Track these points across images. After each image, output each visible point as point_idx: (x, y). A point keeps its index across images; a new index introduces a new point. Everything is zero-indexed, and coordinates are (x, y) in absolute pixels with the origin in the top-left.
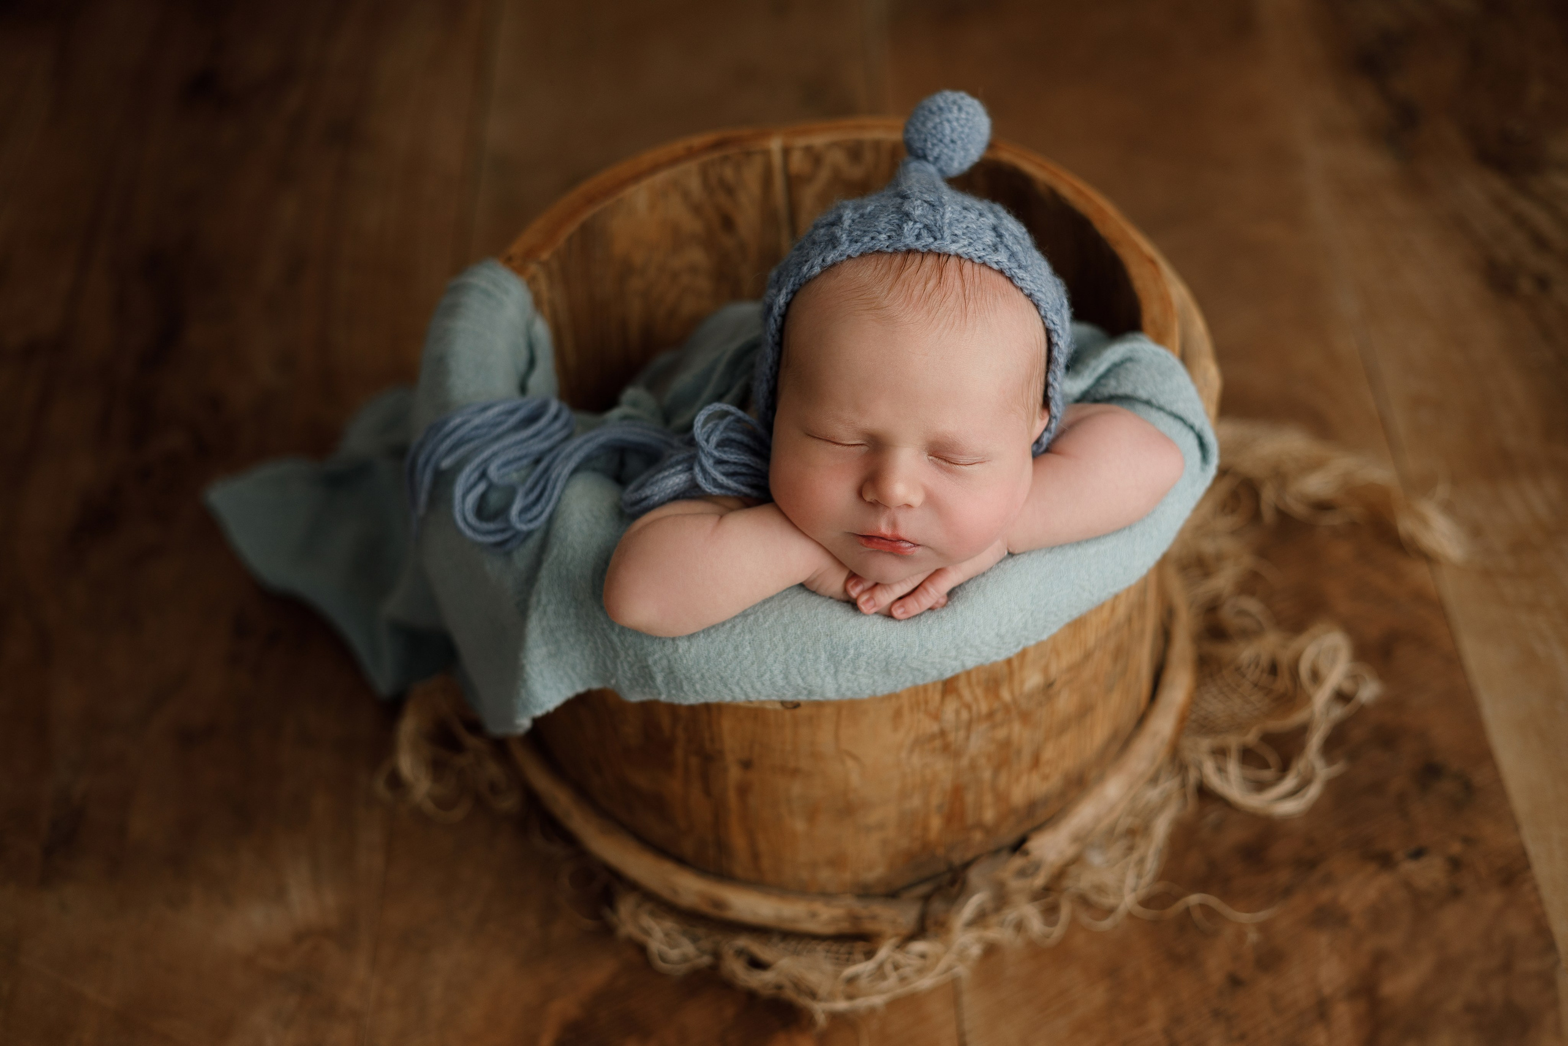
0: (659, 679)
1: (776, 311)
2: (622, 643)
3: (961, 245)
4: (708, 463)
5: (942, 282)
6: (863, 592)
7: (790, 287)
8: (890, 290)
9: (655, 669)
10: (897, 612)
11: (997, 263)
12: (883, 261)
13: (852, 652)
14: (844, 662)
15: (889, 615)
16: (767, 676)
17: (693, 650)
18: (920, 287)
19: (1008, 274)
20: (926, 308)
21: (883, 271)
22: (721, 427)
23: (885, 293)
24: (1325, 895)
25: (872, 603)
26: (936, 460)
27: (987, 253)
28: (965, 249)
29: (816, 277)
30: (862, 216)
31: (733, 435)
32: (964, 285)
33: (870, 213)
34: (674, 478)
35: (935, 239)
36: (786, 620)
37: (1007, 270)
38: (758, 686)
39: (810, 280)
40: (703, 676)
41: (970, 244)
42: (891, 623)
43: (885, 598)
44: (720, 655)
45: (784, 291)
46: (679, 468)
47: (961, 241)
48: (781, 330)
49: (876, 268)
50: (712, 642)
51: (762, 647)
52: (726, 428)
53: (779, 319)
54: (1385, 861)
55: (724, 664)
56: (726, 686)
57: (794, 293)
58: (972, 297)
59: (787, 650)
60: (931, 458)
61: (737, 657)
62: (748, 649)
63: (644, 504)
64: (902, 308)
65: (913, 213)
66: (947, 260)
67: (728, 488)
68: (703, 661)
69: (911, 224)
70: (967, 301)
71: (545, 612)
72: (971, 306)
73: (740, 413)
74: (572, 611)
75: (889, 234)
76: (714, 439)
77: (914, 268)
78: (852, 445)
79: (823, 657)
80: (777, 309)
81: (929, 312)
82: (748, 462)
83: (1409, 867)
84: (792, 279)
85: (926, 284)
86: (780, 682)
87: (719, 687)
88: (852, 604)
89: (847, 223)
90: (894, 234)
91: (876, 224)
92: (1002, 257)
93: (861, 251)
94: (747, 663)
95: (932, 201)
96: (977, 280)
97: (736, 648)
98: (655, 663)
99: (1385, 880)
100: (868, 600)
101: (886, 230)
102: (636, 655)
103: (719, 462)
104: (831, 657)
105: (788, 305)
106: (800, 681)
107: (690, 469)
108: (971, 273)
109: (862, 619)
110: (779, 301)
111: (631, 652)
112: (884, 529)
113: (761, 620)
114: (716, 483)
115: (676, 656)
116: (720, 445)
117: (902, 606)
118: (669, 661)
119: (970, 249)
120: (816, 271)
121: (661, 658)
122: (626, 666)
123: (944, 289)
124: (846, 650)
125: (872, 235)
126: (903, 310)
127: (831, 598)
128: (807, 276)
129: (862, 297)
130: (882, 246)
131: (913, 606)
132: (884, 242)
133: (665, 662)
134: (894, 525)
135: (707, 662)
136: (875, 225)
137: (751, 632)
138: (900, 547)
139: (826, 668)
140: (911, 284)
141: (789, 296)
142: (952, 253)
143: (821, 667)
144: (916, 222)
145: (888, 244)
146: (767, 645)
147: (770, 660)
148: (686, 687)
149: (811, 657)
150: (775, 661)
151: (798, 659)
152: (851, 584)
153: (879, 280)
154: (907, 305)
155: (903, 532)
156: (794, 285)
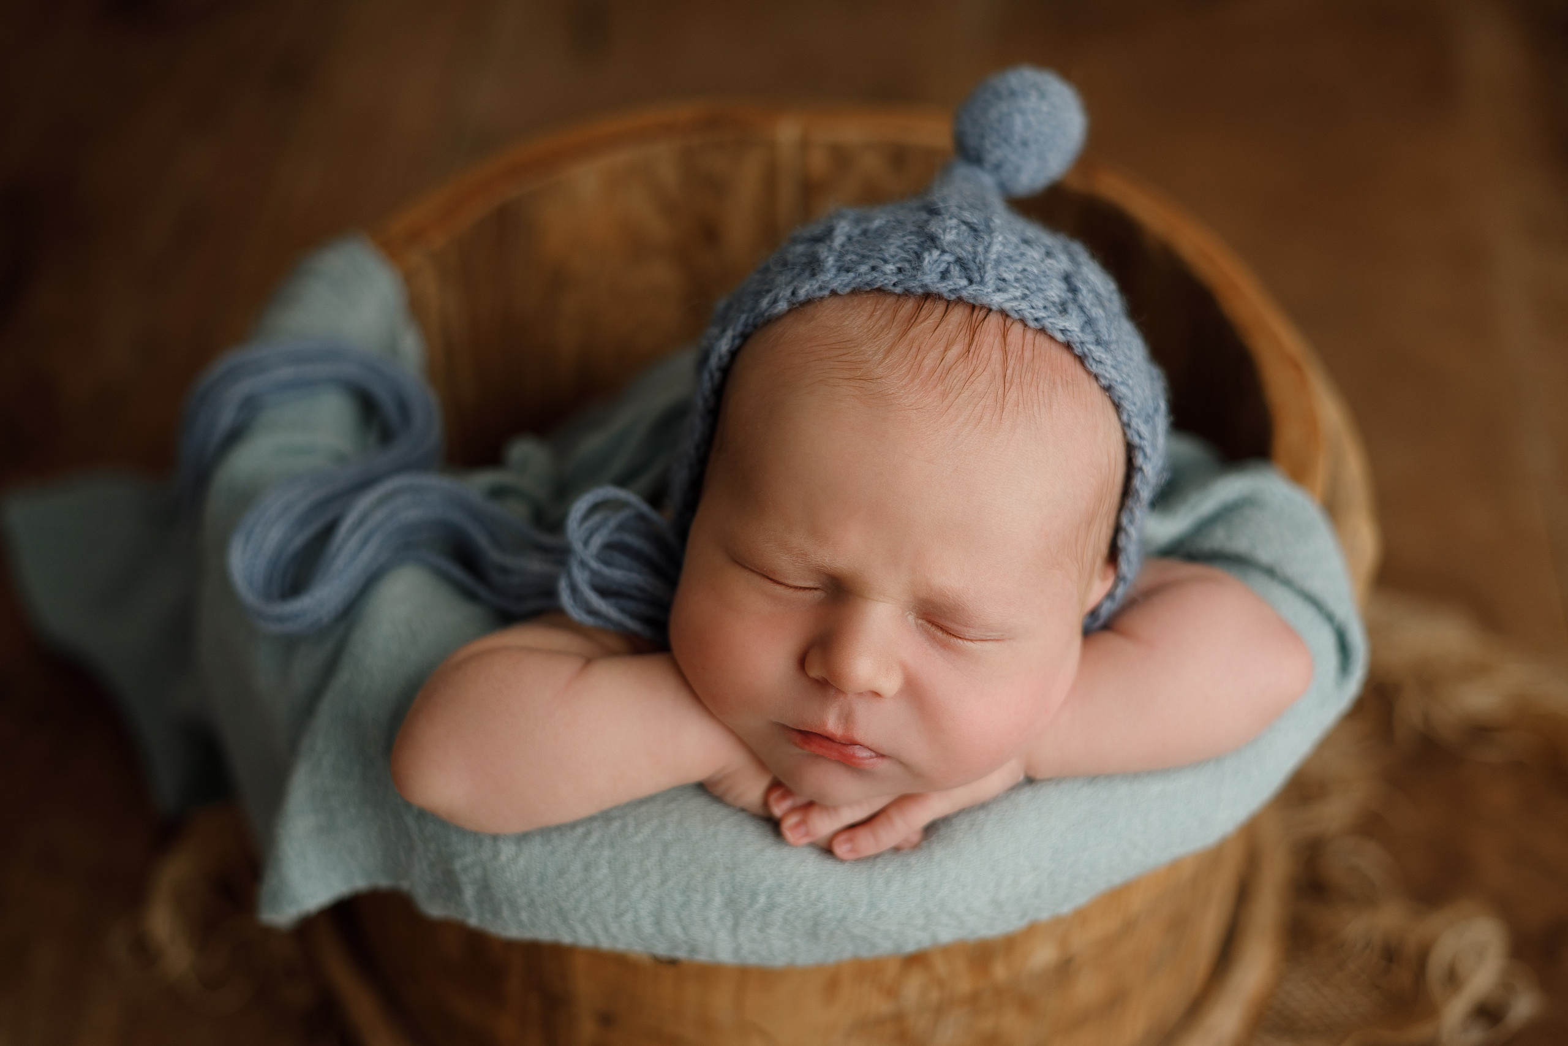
0: (469, 894)
1: (714, 362)
2: (421, 832)
3: (1010, 296)
4: (581, 577)
5: (972, 350)
6: (793, 810)
7: (740, 328)
8: (888, 352)
9: (464, 879)
10: (842, 848)
11: (1063, 331)
12: (884, 307)
13: (762, 900)
14: (750, 913)
15: (827, 849)
16: (628, 917)
17: (522, 861)
18: (935, 354)
19: (1078, 350)
20: (940, 388)
21: (882, 322)
22: (610, 525)
23: (880, 356)
25: (802, 830)
26: (928, 627)
27: (1049, 313)
28: (1014, 304)
29: (779, 317)
30: (865, 232)
31: (630, 539)
32: (1005, 361)
33: (877, 229)
35: (971, 281)
36: (668, 835)
37: (1078, 345)
38: (614, 929)
39: (771, 321)
40: (532, 903)
41: (1024, 297)
42: (829, 864)
43: (824, 825)
44: (561, 873)
45: (730, 333)
47: (1012, 290)
48: (720, 392)
49: (871, 316)
50: (553, 853)
51: (625, 869)
52: (621, 527)
53: (717, 375)
55: (565, 889)
56: (565, 921)
57: (745, 337)
58: (1017, 380)
59: (664, 881)
60: (920, 621)
61: (587, 881)
62: (605, 871)
64: (904, 383)
65: (942, 237)
66: (985, 318)
68: (534, 879)
69: (936, 253)
70: (1007, 385)
72: (1013, 394)
73: (645, 508)
74: (356, 770)
75: (899, 265)
76: (597, 541)
77: (931, 322)
78: (801, 588)
79: (718, 900)
80: (717, 358)
81: (944, 395)
84: (743, 317)
85: (946, 350)
86: (648, 928)
87: (556, 921)
88: (774, 825)
89: (839, 240)
90: (907, 265)
91: (883, 247)
93: (853, 285)
94: (599, 893)
95: (975, 224)
96: (1028, 354)
97: (587, 868)
98: (465, 869)
100: (797, 825)
101: (897, 259)
102: (439, 852)
104: (730, 903)
105: (734, 354)
106: (678, 931)
108: (1020, 342)
109: (785, 851)
110: (720, 347)
111: (432, 847)
112: (832, 724)
113: (631, 830)
115: (497, 863)
116: (603, 551)
117: (850, 840)
118: (485, 871)
119: (1024, 305)
120: (780, 308)
121: (473, 864)
122: (425, 865)
123: (974, 362)
124: (753, 897)
125: (872, 263)
126: (904, 387)
127: (743, 810)
128: (766, 314)
129: (843, 358)
130: (886, 282)
131: (867, 843)
132: (890, 277)
133: (478, 871)
134: (848, 720)
135: (541, 880)
136: (881, 250)
137: (612, 845)
138: (853, 756)
139: (721, 918)
140: (923, 347)
141: (737, 342)
142: (994, 308)
143: (713, 916)
144: (944, 252)
145: (895, 279)
146: (634, 871)
147: (636, 893)
148: (506, 912)
149: (698, 897)
150: (644, 896)
151: (679, 898)
152: (775, 795)
153: (875, 335)
154: (912, 380)
155: (861, 733)
156: (746, 325)
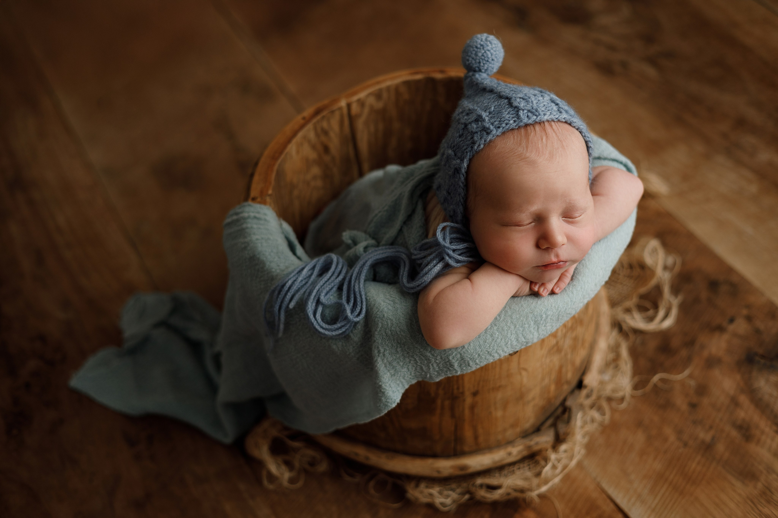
5: (548, 136)
6: (540, 287)
10: (557, 291)
11: (564, 118)
12: (516, 134)
15: (553, 293)
18: (540, 142)
21: (519, 139)
24: (706, 353)
26: (566, 219)
28: (550, 117)
35: (536, 116)
37: (569, 120)
45: (465, 160)
47: (547, 113)
49: (514, 138)
54: (720, 329)
60: (563, 219)
65: (520, 105)
66: (544, 125)
69: (521, 111)
70: (561, 142)
72: (564, 144)
78: (528, 224)
83: (731, 327)
84: (469, 154)
89: (486, 119)
90: (515, 119)
92: (564, 116)
93: (503, 131)
95: (524, 97)
96: (560, 129)
99: (726, 337)
100: (544, 290)
101: (511, 118)
105: (468, 166)
112: (554, 259)
117: (557, 288)
125: (505, 122)
130: (513, 126)
134: (557, 256)
138: (560, 265)
141: (469, 162)
145: (515, 124)
152: (533, 286)
155: (562, 258)
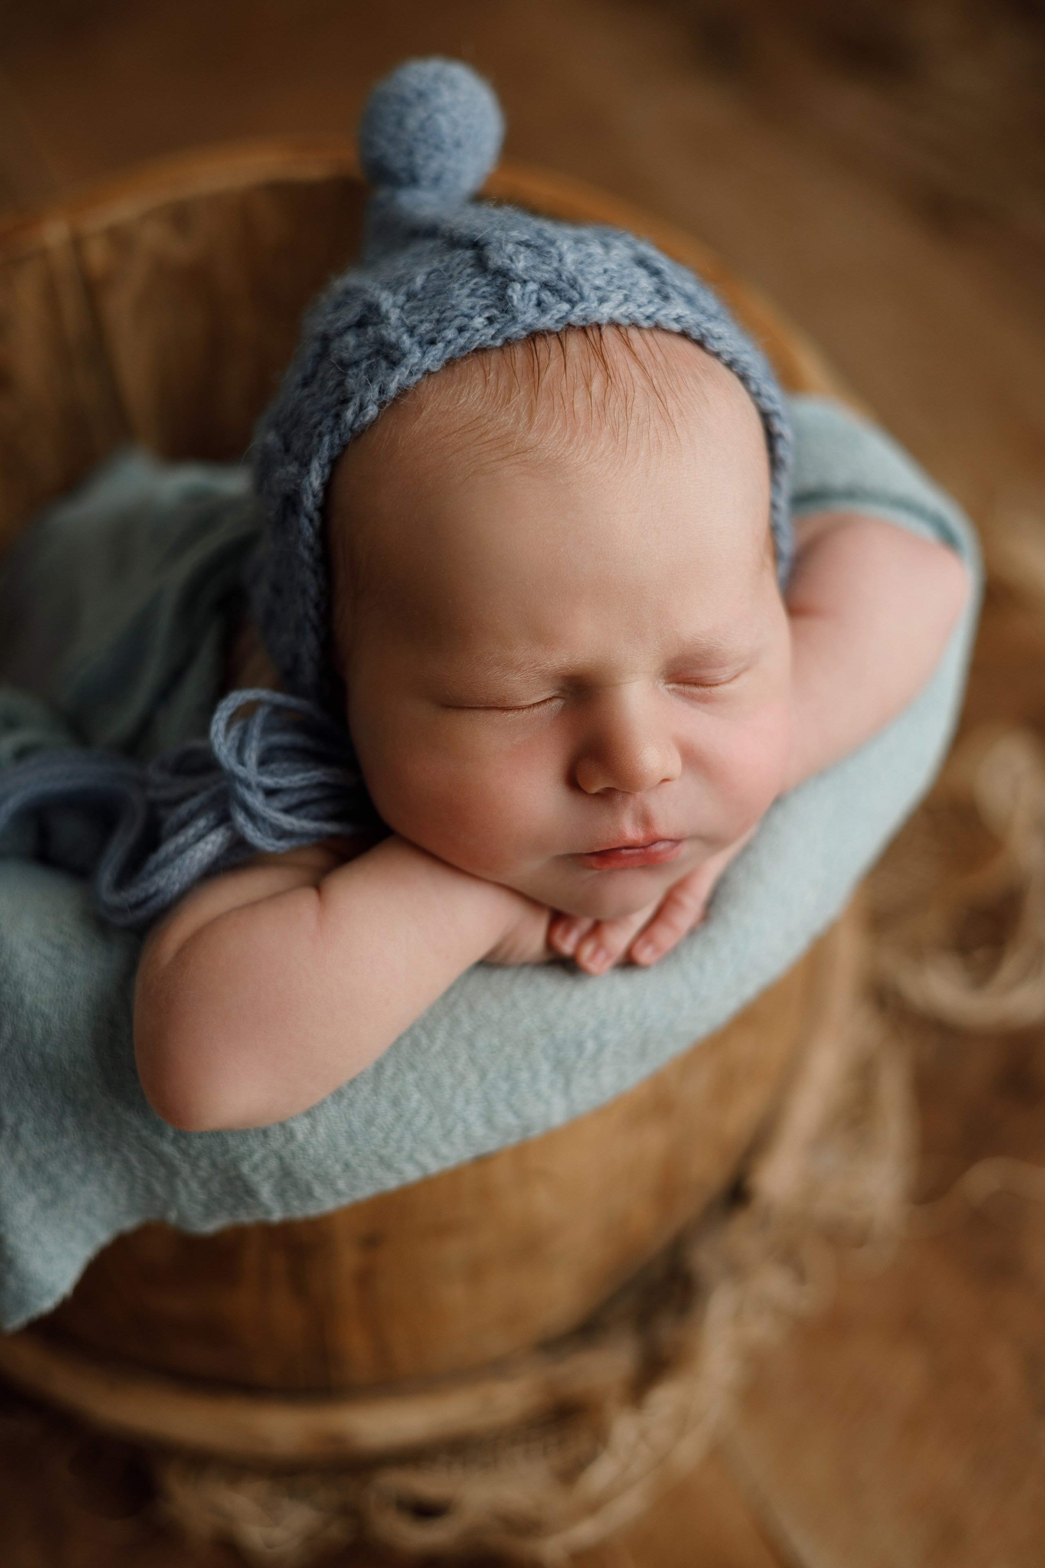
0: (266, 1192)
1: (309, 503)
2: (184, 1152)
3: (617, 302)
4: (256, 801)
5: (612, 375)
6: (582, 940)
7: (326, 454)
8: (531, 412)
9: (256, 1178)
10: (645, 955)
11: (678, 320)
12: (493, 365)
13: (590, 1045)
14: (580, 1065)
15: (630, 963)
16: (459, 1129)
17: (321, 1130)
18: (580, 394)
19: (695, 334)
20: (607, 429)
21: (503, 383)
22: (255, 731)
23: (525, 420)
25: (602, 955)
26: (681, 687)
27: (656, 306)
28: (623, 309)
30: (413, 295)
31: (277, 739)
32: (645, 372)
33: (423, 288)
34: (201, 845)
35: (572, 303)
36: (467, 1027)
37: (695, 329)
38: (445, 1150)
40: (347, 1166)
41: (626, 298)
42: (637, 978)
44: (369, 1122)
45: (315, 465)
46: (201, 823)
47: (613, 295)
48: (324, 534)
49: (486, 382)
50: (351, 1104)
51: (437, 1084)
52: (267, 730)
53: (316, 516)
55: (381, 1135)
57: (334, 463)
58: (666, 389)
59: (483, 1076)
60: (671, 686)
61: (401, 1116)
62: (416, 1096)
63: (153, 904)
64: (567, 439)
65: (513, 266)
67: (303, 835)
68: (342, 1141)
69: (518, 286)
70: (662, 397)
71: (17, 1137)
72: (671, 404)
73: (280, 698)
74: (69, 1122)
75: (487, 315)
76: (252, 755)
77: (555, 364)
78: (534, 705)
79: (545, 1067)
80: (311, 498)
81: (614, 434)
82: (324, 779)
84: (326, 439)
85: (588, 386)
86: (479, 1130)
87: (379, 1172)
88: (569, 964)
90: (495, 312)
91: (454, 302)
93: (447, 356)
94: (419, 1122)
95: (527, 240)
96: (659, 358)
97: (395, 1103)
98: (254, 1168)
100: (595, 952)
101: (477, 308)
102: (214, 1164)
103: (270, 793)
104: (559, 1064)
105: (328, 486)
106: (511, 1119)
107: (224, 819)
108: (645, 347)
110: (311, 485)
111: (204, 1163)
112: (631, 831)
113: (424, 1041)
114: (282, 834)
115: (293, 1146)
116: (263, 762)
117: (649, 942)
118: (281, 1159)
119: (631, 308)
120: (371, 413)
121: (264, 1159)
122: (194, 1185)
123: (621, 386)
124: (580, 1046)
125: (457, 322)
126: (570, 442)
127: (524, 965)
128: (356, 426)
129: (486, 439)
130: (483, 338)
131: (665, 937)
132: (486, 331)
133: (273, 1164)
134: (645, 820)
135: (351, 1138)
136: (453, 306)
137: (412, 1067)
138: (658, 854)
139: (552, 1084)
140: (564, 393)
141: (327, 471)
142: (604, 322)
143: (544, 1086)
144: (524, 282)
145: (492, 331)
146: (448, 1080)
147: (459, 1104)
148: (318, 1190)
149: (525, 1076)
150: (467, 1102)
151: (504, 1086)
152: (558, 933)
153: (504, 399)
154: (574, 432)
155: (664, 827)
156: (332, 447)
